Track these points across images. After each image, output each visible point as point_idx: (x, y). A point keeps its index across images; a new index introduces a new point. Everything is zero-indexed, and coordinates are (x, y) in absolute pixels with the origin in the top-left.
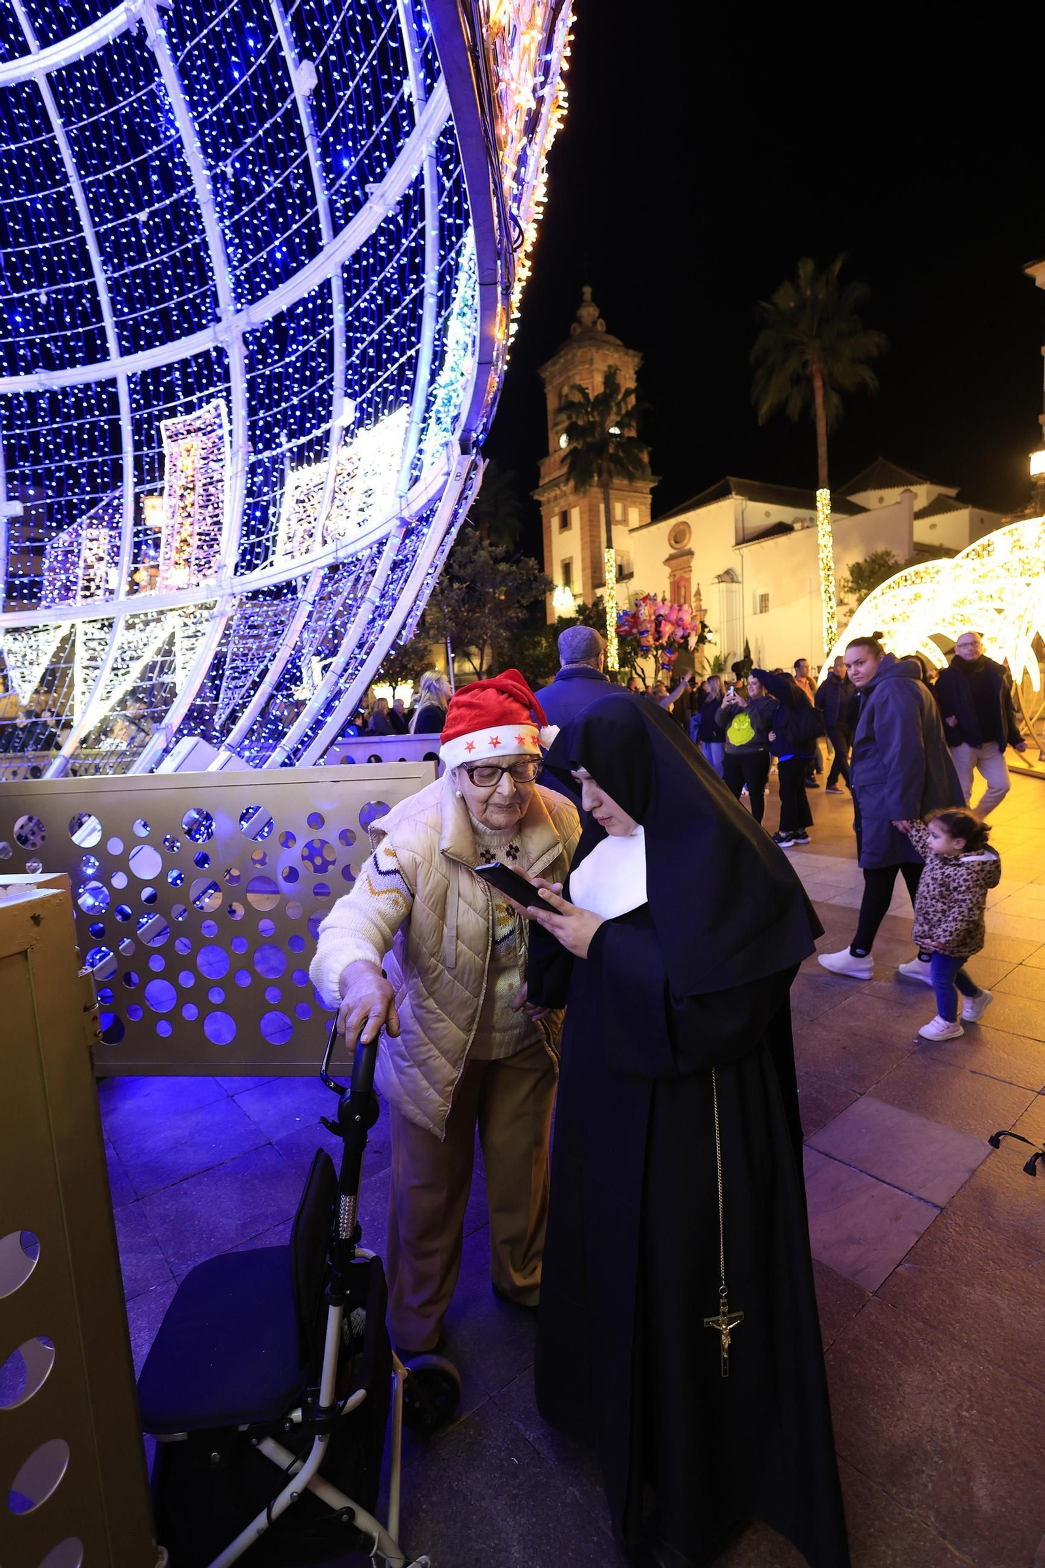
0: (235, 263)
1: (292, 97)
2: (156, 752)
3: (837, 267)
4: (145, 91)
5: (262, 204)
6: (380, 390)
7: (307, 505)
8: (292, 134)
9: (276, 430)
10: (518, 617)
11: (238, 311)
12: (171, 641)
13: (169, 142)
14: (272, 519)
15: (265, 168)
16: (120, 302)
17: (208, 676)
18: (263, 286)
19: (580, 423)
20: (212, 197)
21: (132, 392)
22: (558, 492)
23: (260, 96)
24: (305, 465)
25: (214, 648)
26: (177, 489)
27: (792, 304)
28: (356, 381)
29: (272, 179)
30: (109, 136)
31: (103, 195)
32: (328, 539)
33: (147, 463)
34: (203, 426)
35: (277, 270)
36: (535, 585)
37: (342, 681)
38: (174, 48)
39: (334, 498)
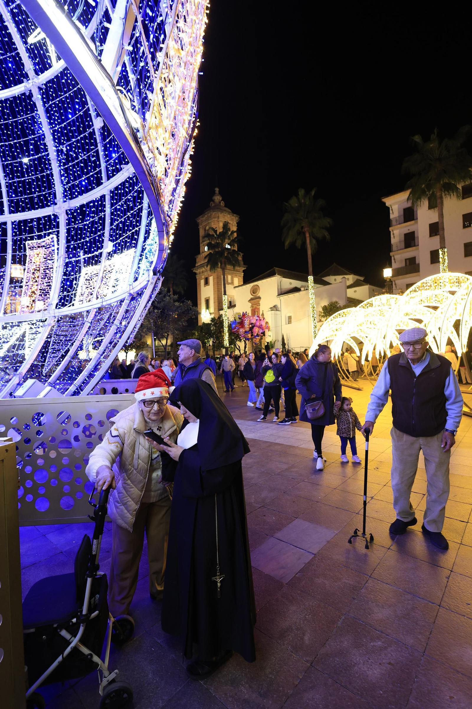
0: (64, 183)
1: (93, 128)
2: (14, 385)
3: (313, 193)
4: (30, 115)
5: (78, 164)
6: (124, 240)
7: (91, 282)
8: (92, 141)
9: (79, 250)
10: (183, 325)
11: (65, 202)
12: (24, 336)
13: (38, 135)
14: (74, 286)
15: (80, 151)
16: (11, 192)
17: (40, 352)
18: (76, 194)
19: (213, 243)
20: (56, 157)
21: (13, 228)
22: (204, 269)
23: (79, 125)
24: (90, 265)
25: (44, 339)
26: (32, 270)
27: (297, 205)
28: (114, 235)
29: (83, 155)
30: (12, 129)
31: (7, 151)
32: (99, 296)
33: (18, 258)
34: (45, 245)
35: (83, 188)
36: (190, 312)
37: (102, 357)
38: (44, 103)
39: (102, 280)
